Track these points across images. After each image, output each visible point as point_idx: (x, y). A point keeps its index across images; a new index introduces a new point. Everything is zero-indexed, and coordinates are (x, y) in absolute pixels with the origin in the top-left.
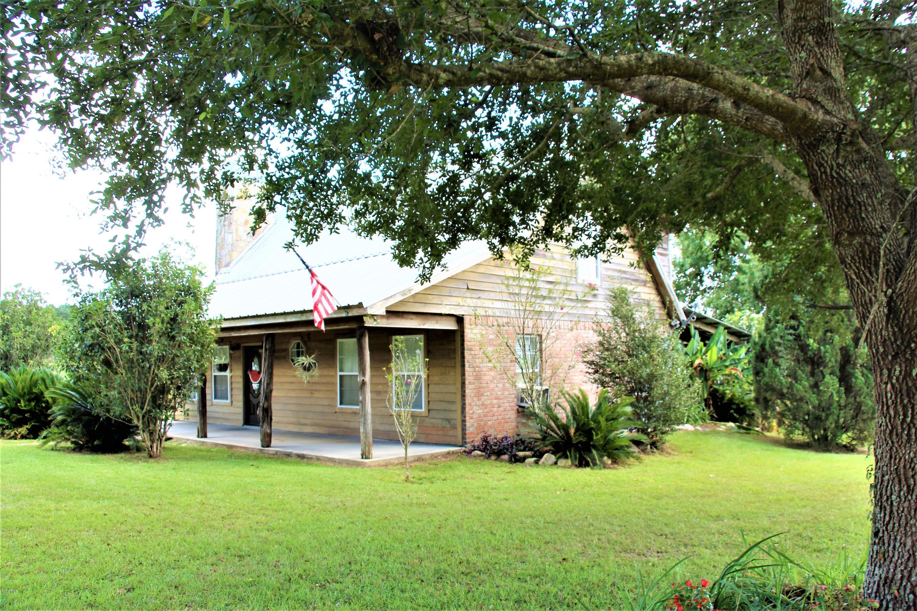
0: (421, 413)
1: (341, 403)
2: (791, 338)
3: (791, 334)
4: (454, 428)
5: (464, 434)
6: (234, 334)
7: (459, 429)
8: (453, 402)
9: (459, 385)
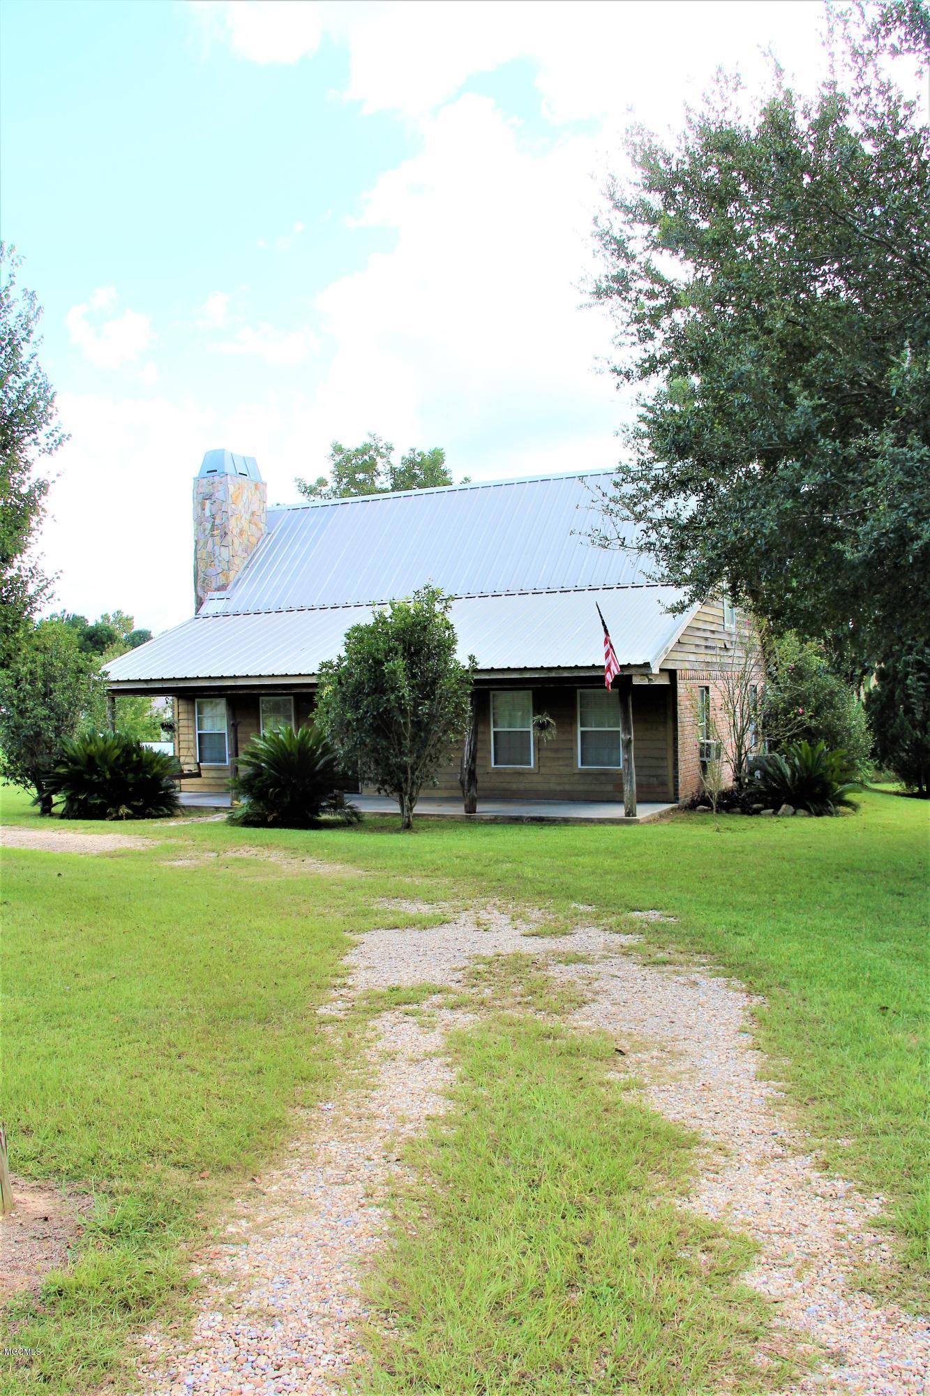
0: (617, 770)
1: (496, 763)
2: (922, 690)
3: (922, 686)
4: (664, 784)
5: (676, 790)
6: (305, 690)
7: (671, 785)
8: (663, 759)
9: (670, 741)
